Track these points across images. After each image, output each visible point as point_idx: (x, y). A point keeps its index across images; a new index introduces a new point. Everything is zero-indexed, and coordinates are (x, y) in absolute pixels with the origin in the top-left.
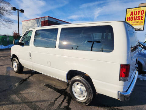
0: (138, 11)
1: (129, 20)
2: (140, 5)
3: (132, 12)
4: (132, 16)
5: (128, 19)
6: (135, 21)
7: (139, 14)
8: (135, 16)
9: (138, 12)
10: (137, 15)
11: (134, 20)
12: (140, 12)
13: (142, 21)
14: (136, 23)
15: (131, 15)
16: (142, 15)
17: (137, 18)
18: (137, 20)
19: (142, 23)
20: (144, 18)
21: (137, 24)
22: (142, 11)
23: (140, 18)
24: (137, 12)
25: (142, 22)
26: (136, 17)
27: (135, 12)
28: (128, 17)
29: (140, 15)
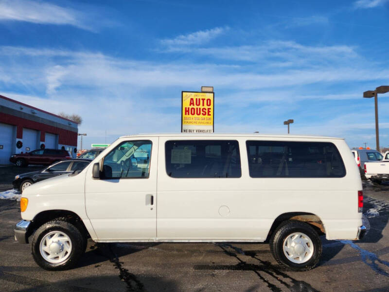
0: (202, 99)
1: (189, 114)
2: (204, 89)
3: (192, 99)
4: (192, 106)
5: (186, 111)
6: (198, 116)
7: (203, 105)
8: (198, 107)
9: (201, 101)
10: (201, 107)
11: (197, 114)
12: (205, 102)
13: (209, 117)
14: (201, 121)
15: (190, 105)
16: (209, 107)
17: (202, 112)
18: (201, 116)
19: (209, 121)
20: (211, 113)
21: (202, 123)
22: (207, 100)
23: (207, 111)
24: (199, 99)
25: (210, 119)
26: (200, 109)
27: (197, 99)
28: (186, 108)
29: (206, 107)
